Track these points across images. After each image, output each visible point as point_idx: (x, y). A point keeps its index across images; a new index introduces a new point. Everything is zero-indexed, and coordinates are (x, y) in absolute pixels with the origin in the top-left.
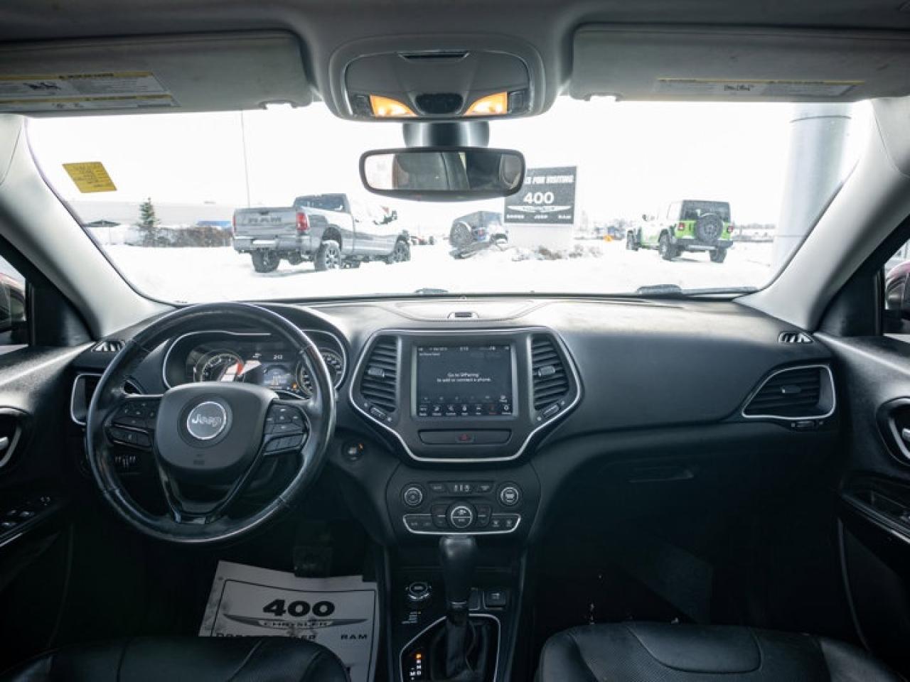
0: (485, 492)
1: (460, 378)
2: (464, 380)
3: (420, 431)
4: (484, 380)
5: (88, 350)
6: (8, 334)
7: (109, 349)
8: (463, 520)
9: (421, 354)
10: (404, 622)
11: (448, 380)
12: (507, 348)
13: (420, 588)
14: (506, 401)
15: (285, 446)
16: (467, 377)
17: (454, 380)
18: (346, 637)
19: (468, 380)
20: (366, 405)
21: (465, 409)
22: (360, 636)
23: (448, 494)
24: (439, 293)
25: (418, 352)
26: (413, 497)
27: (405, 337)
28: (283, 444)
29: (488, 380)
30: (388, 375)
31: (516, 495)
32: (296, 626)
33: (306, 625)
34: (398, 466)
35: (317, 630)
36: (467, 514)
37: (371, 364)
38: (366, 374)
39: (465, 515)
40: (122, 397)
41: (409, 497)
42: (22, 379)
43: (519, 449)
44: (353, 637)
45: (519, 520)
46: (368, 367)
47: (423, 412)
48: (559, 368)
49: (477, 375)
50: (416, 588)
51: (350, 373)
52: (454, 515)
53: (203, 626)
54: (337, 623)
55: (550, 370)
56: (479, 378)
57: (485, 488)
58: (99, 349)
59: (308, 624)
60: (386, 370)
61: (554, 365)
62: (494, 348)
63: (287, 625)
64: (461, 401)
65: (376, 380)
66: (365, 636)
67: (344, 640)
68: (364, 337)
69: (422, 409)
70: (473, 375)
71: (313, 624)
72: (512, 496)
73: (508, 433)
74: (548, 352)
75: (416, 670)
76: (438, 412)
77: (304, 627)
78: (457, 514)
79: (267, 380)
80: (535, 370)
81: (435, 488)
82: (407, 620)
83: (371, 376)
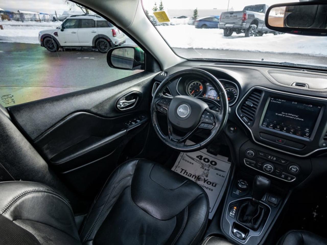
0: (283, 163)
1: (288, 115)
2: (289, 117)
3: (260, 132)
4: (300, 119)
5: (158, 74)
6: (140, 66)
7: (164, 75)
8: (268, 170)
9: (271, 101)
10: (234, 192)
11: (281, 115)
12: (320, 107)
13: (243, 183)
14: (308, 132)
15: (206, 127)
16: (291, 116)
17: (284, 116)
18: (218, 174)
19: (291, 117)
20: (241, 115)
21: (285, 129)
22: (222, 176)
23: (265, 158)
25: (271, 100)
26: (250, 154)
27: (267, 92)
28: (205, 126)
29: (302, 120)
30: (254, 106)
31: (297, 171)
32: (204, 165)
33: (207, 166)
34: (248, 140)
35: (210, 169)
36: (271, 169)
37: (248, 100)
38: (245, 103)
39: (270, 168)
40: (162, 96)
41: (249, 153)
42: (140, 83)
43: (306, 154)
44: (220, 175)
45: (295, 179)
46: (246, 100)
47: (264, 125)
49: (297, 116)
50: (242, 183)
51: (238, 101)
52: (265, 167)
53: (180, 155)
54: (216, 169)
56: (297, 118)
57: (283, 162)
58: (162, 74)
59: (208, 166)
60: (254, 104)
62: (311, 106)
63: (202, 163)
64: (284, 125)
65: (249, 107)
66: (224, 177)
67: (217, 175)
68: (249, 87)
69: (264, 124)
70: (295, 116)
71: (209, 167)
72: (295, 170)
73: (304, 146)
75: (233, 213)
76: (271, 127)
77: (206, 166)
78: (266, 167)
79: (209, 93)
81: (261, 154)
82: (235, 192)
83: (247, 105)
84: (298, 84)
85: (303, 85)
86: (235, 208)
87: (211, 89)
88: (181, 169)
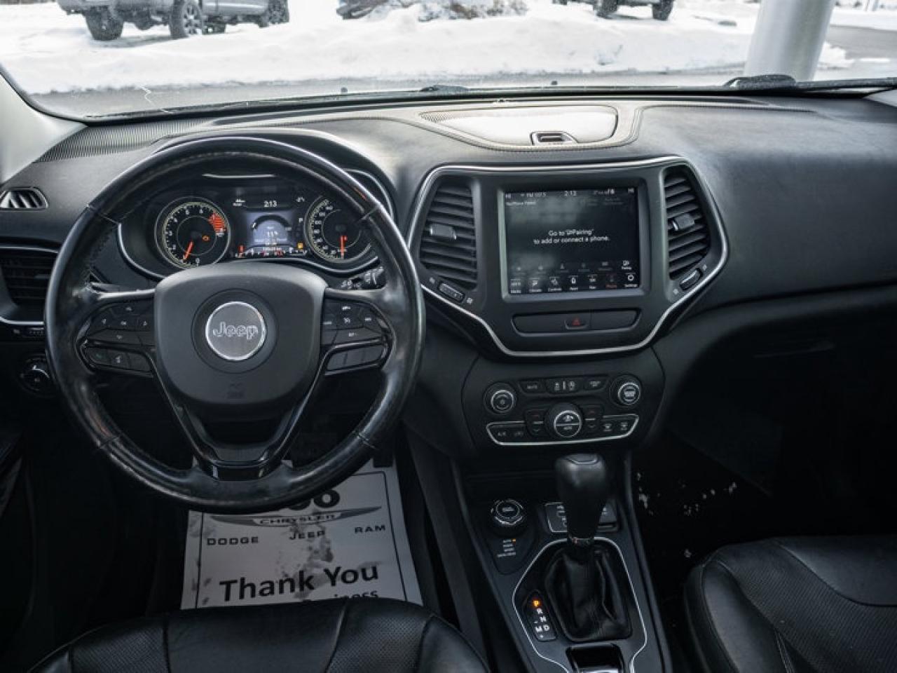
0: (596, 388)
1: (566, 236)
2: (572, 240)
3: (515, 316)
4: (600, 239)
7: (21, 204)
8: (570, 428)
9: (508, 204)
10: (500, 556)
11: (548, 241)
12: (632, 190)
13: (510, 509)
14: (630, 268)
15: (359, 362)
16: (575, 236)
17: (557, 241)
18: (361, 530)
19: (577, 240)
20: (432, 280)
21: (574, 282)
22: (377, 528)
23: (547, 395)
24: (462, 93)
25: (506, 200)
26: (503, 402)
27: (485, 179)
28: (353, 359)
29: (606, 238)
30: (462, 235)
31: (637, 392)
32: (298, 522)
33: (310, 519)
34: (476, 360)
35: (323, 524)
36: (576, 420)
37: (432, 219)
38: (427, 233)
39: (572, 421)
40: (93, 299)
41: (497, 401)
43: (650, 332)
44: (369, 529)
45: (637, 421)
46: (428, 224)
47: (515, 288)
48: (698, 217)
49: (589, 233)
50: (505, 510)
52: (558, 422)
53: (189, 533)
54: (346, 514)
55: (688, 222)
56: (592, 236)
57: (595, 384)
58: (5, 204)
59: (312, 517)
60: (456, 228)
61: (692, 213)
62: (612, 191)
63: (288, 521)
64: (567, 271)
65: (442, 242)
66: (383, 527)
67: (359, 533)
68: (415, 177)
69: (514, 284)
70: (584, 232)
71: (319, 518)
72: (632, 394)
73: (634, 313)
74: (683, 194)
75: (541, 624)
76: (535, 287)
77: (308, 522)
78: (561, 420)
79: (258, 238)
80: (670, 221)
81: (529, 387)
82: (503, 552)
83: (434, 237)
84: (543, 137)
85: (557, 137)
86: (536, 603)
87: (259, 221)
88: (222, 583)
